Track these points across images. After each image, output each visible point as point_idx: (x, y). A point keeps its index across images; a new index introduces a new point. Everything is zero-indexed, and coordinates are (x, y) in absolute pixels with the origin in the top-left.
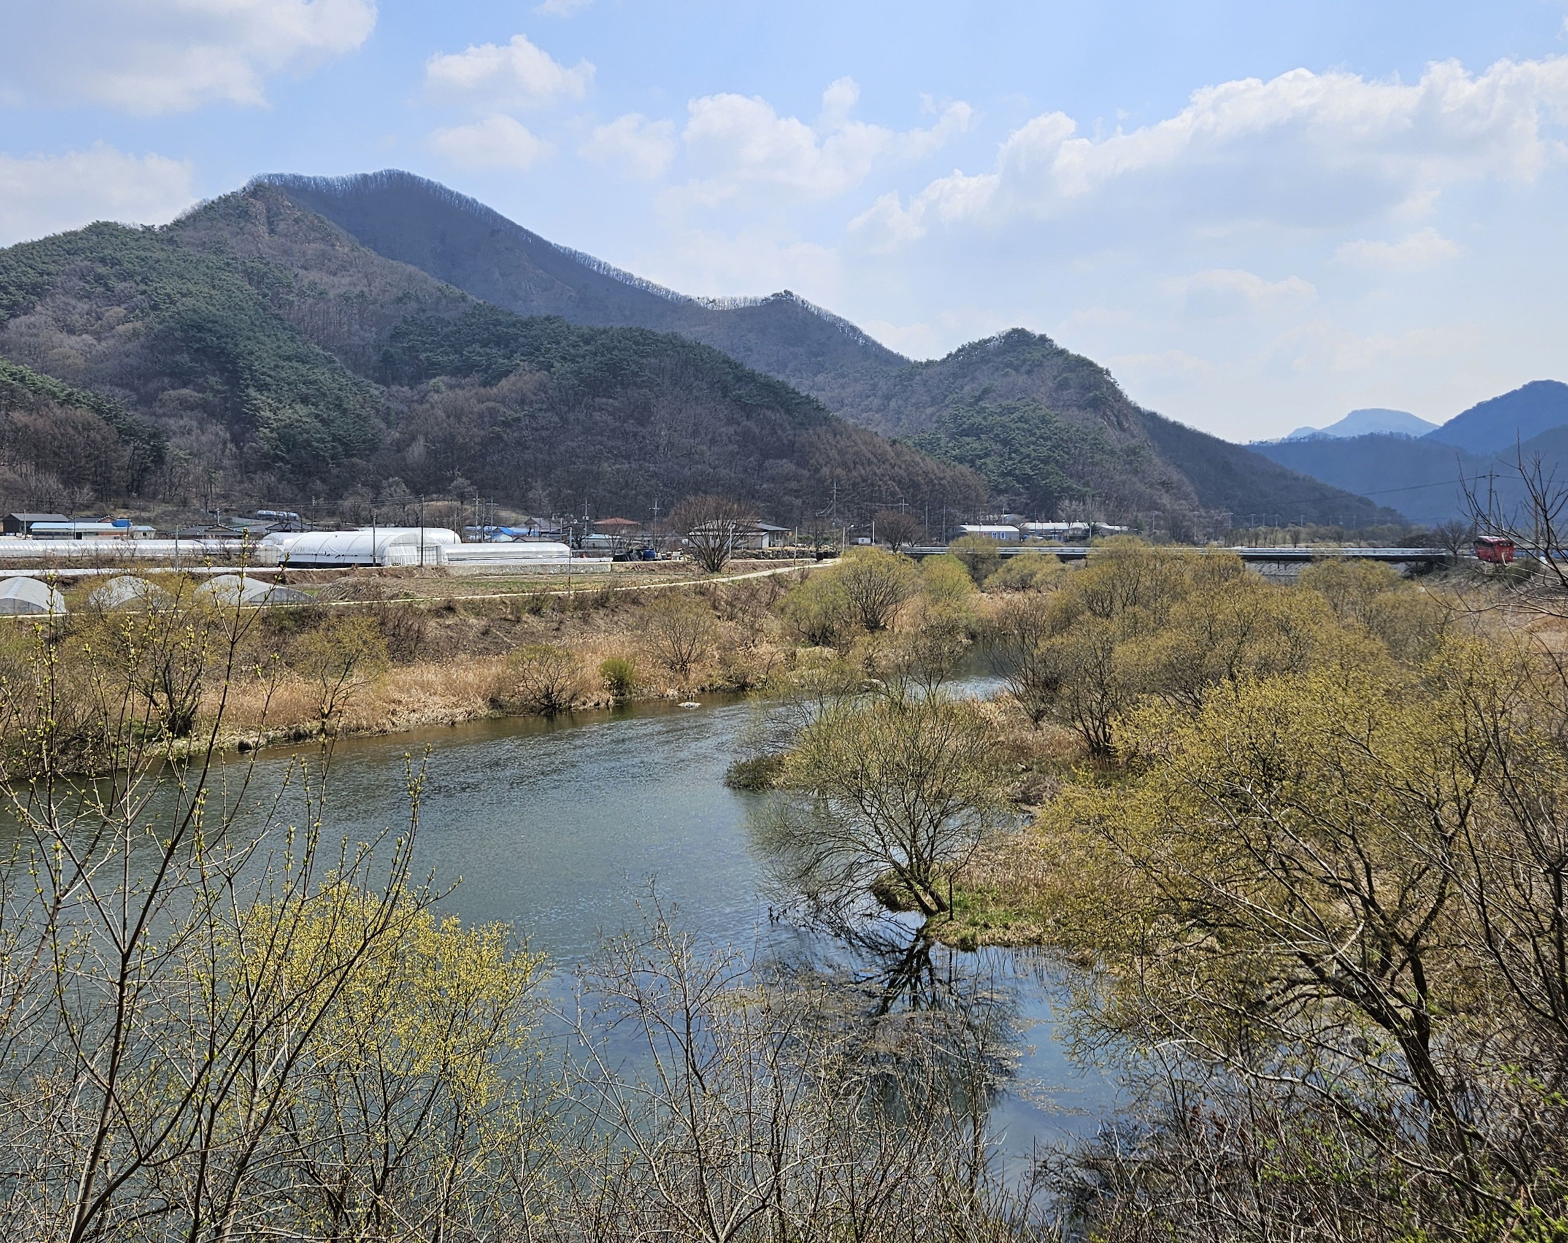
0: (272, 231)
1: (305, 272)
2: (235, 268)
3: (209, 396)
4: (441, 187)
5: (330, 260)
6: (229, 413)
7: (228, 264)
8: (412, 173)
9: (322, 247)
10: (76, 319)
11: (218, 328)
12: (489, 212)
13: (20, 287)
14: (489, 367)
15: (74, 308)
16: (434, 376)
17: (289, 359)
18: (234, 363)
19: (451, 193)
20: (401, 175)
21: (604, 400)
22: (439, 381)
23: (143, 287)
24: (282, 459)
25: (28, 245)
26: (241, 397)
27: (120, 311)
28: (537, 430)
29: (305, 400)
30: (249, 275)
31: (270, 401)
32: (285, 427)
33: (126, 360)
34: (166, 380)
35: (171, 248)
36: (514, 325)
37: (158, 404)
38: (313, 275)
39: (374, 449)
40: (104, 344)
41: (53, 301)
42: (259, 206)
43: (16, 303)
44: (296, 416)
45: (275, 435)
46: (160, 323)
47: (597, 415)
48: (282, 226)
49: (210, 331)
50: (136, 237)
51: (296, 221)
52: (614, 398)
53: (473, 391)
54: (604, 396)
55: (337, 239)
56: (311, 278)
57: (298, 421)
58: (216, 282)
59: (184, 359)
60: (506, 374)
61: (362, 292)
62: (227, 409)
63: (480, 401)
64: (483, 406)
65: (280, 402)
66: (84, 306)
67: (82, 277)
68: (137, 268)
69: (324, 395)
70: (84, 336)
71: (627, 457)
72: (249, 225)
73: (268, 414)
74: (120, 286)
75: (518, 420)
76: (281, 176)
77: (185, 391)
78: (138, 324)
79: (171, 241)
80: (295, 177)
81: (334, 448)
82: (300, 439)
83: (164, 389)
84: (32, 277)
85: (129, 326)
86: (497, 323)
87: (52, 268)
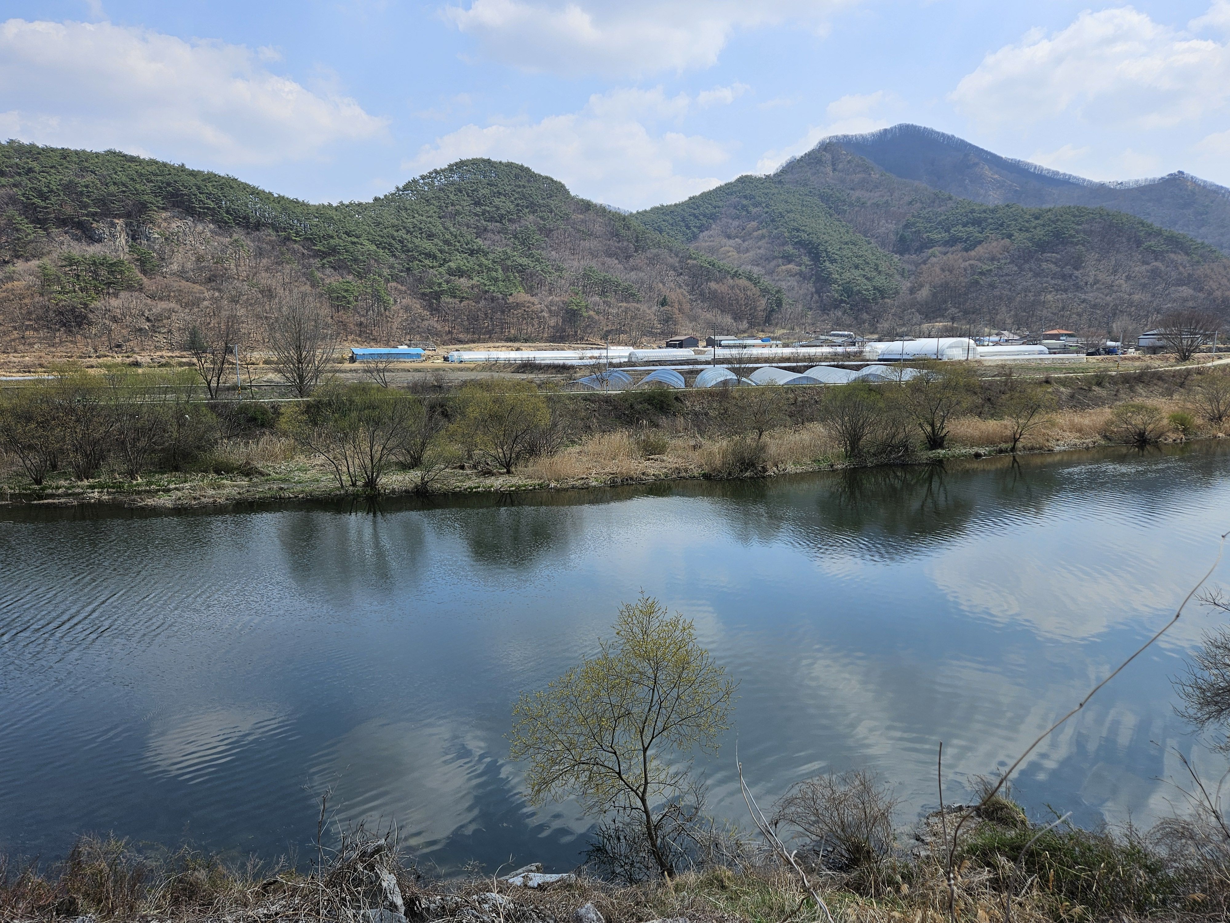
0: (834, 170)
1: (853, 192)
2: (814, 194)
3: (803, 268)
4: (932, 131)
5: (868, 183)
6: (814, 277)
7: (810, 192)
8: (914, 124)
9: (864, 175)
10: (733, 232)
11: (807, 229)
12: (962, 141)
13: (705, 216)
14: (968, 239)
15: (731, 224)
16: (932, 248)
17: (846, 243)
18: (816, 248)
19: (938, 133)
20: (907, 126)
21: (1049, 255)
22: (936, 250)
23: (766, 210)
24: (845, 302)
25: (708, 192)
26: (820, 267)
27: (754, 224)
28: (1002, 276)
29: (857, 267)
30: (821, 197)
31: (837, 268)
32: (846, 283)
33: (759, 251)
34: (780, 260)
35: (780, 186)
36: (985, 212)
37: (776, 274)
38: (857, 194)
39: (897, 293)
40: (747, 243)
41: (721, 222)
42: (828, 156)
43: (703, 225)
44: (853, 277)
45: (840, 288)
46: (776, 229)
47: (1044, 265)
48: (840, 166)
49: (804, 231)
50: (762, 182)
51: (849, 162)
52: (1056, 253)
53: (959, 255)
54: (1049, 252)
55: (872, 170)
56: (857, 195)
57: (853, 279)
58: (805, 203)
59: (789, 248)
60: (980, 242)
61: (887, 200)
62: (813, 274)
63: (965, 261)
64: (967, 263)
65: (843, 269)
66: (736, 223)
67: (735, 208)
68: (763, 199)
69: (868, 263)
70: (737, 239)
71: (1066, 291)
72: (822, 168)
73: (837, 276)
74: (754, 210)
75: (991, 270)
76: (837, 136)
77: (790, 266)
78: (765, 230)
79: (780, 182)
80: (845, 136)
81: (875, 294)
82: (855, 289)
83: (779, 266)
84: (710, 210)
85: (760, 232)
86: (973, 211)
87: (720, 204)
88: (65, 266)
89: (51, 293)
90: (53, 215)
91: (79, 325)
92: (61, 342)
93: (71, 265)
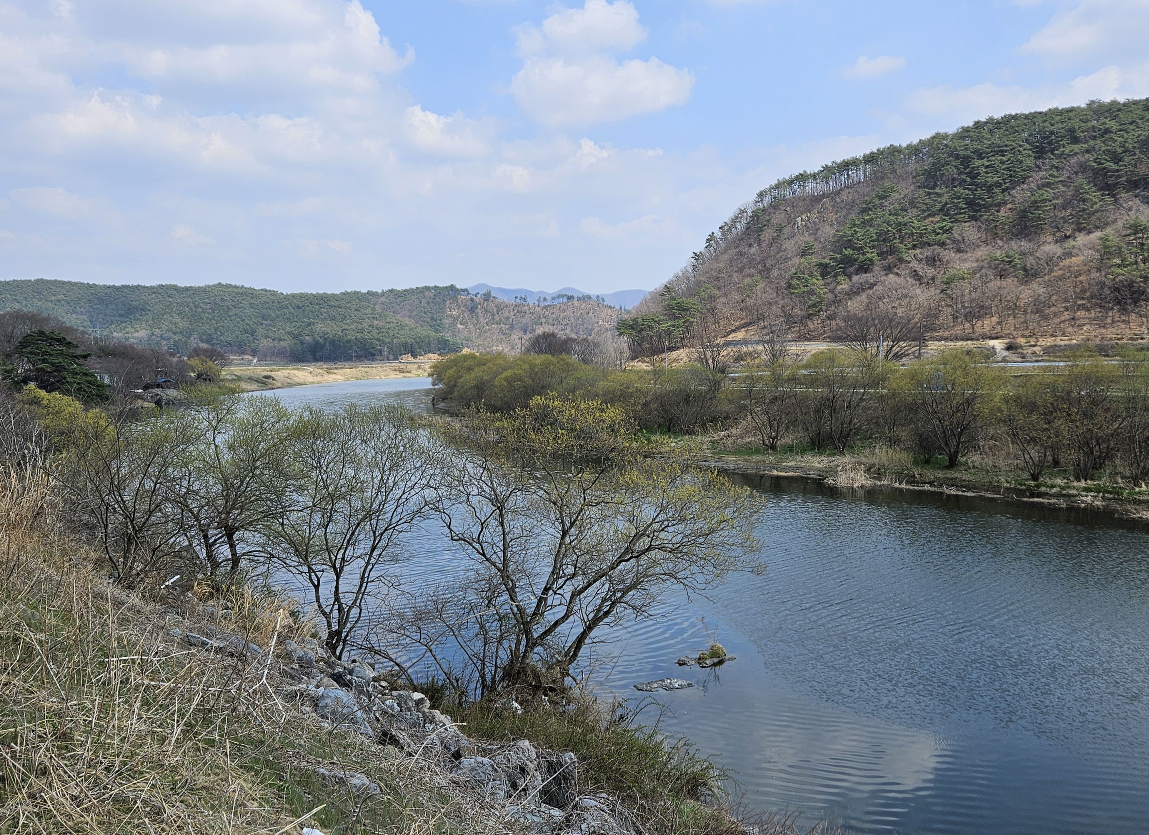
88: (1129, 235)
89: (1110, 267)
90: (1124, 179)
91: (1136, 302)
92: (1113, 322)
93: (1135, 234)
